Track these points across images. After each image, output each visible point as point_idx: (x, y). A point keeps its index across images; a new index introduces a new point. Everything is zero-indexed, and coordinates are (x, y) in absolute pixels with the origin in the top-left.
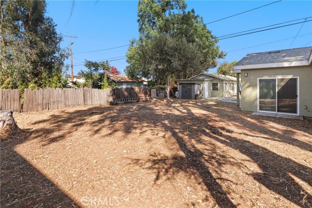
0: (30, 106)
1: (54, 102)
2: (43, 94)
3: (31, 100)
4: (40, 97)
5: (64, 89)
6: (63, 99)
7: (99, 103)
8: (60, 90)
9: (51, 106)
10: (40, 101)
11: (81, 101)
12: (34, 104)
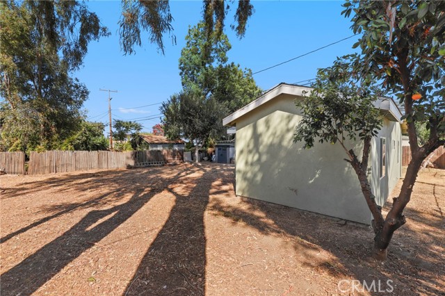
0: (36, 168)
1: (63, 165)
2: (51, 157)
3: (38, 163)
4: (47, 161)
5: (75, 152)
6: (73, 162)
7: (116, 166)
8: (70, 153)
9: (59, 169)
10: (47, 164)
11: (95, 164)
12: (41, 166)
